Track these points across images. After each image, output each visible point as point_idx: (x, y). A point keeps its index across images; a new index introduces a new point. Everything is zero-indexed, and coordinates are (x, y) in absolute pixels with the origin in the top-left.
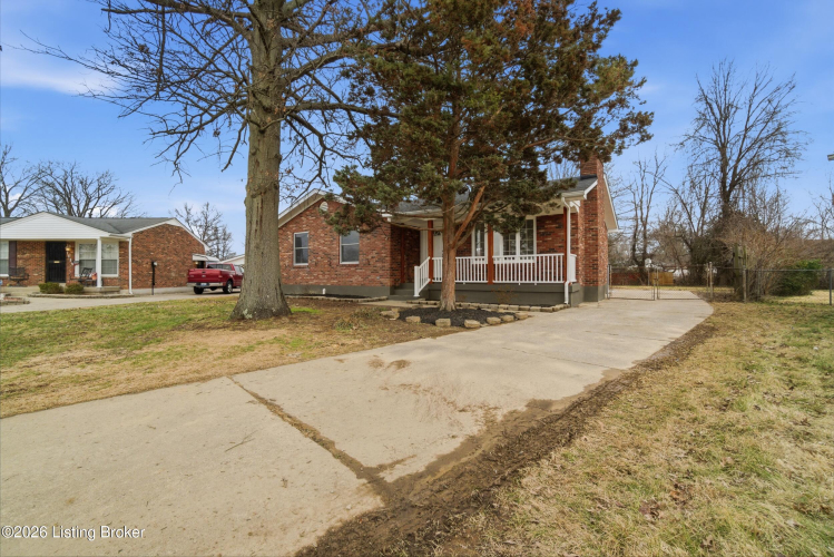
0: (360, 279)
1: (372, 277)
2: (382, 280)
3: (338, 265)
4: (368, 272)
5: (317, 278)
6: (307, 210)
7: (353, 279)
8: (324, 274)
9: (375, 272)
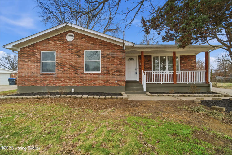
0: (102, 82)
1: (112, 81)
2: (119, 83)
3: (83, 73)
4: (109, 78)
5: (64, 81)
6: (55, 36)
7: (96, 82)
8: (70, 79)
9: (114, 78)
